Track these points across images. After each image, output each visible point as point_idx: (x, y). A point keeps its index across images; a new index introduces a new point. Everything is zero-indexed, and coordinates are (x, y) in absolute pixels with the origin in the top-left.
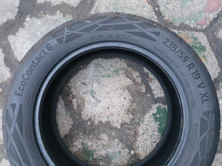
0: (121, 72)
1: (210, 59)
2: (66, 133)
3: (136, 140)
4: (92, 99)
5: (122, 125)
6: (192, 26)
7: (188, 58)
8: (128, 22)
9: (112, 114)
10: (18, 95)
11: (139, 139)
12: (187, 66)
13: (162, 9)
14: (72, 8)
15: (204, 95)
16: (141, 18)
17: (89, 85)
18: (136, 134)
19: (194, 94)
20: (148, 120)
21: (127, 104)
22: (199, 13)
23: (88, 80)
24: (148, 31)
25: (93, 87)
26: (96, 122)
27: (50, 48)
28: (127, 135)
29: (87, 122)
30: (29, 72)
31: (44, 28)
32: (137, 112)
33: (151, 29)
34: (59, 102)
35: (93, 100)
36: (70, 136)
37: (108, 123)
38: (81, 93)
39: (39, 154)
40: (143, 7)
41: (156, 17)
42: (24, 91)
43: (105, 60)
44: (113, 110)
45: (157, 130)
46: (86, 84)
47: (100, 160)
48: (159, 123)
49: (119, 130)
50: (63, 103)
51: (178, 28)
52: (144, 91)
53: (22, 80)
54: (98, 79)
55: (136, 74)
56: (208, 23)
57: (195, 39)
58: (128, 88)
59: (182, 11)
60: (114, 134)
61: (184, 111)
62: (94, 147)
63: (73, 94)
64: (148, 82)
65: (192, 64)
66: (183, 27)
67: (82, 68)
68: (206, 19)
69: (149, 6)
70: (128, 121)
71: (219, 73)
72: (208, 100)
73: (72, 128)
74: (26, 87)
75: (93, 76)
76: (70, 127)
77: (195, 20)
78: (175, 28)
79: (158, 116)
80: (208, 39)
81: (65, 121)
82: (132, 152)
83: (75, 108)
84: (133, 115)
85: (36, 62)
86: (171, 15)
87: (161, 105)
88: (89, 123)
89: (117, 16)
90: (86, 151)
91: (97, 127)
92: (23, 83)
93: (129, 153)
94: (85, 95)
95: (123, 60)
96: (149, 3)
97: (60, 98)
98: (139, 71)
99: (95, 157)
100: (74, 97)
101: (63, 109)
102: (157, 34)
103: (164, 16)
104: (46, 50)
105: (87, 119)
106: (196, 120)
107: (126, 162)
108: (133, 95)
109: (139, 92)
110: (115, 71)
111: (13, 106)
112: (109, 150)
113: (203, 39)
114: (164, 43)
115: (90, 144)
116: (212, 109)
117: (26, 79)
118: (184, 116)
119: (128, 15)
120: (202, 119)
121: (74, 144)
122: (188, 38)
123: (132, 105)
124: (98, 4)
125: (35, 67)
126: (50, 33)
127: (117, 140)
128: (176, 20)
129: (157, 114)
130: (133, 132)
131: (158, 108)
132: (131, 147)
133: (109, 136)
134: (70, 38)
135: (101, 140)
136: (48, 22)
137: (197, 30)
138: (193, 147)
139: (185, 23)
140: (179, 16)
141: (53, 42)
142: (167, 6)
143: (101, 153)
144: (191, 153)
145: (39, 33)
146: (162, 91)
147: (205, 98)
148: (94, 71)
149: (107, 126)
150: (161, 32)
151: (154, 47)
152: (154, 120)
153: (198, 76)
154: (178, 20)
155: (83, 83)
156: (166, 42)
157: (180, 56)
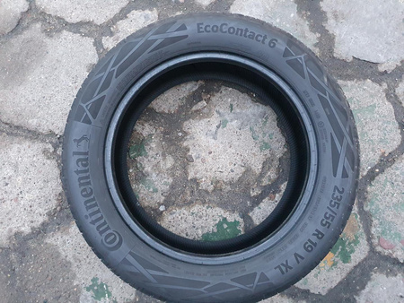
0: (267, 152)
1: (334, 274)
2: (156, 108)
3: (180, 207)
4: (214, 126)
5: (195, 180)
6: (373, 230)
7: (328, 227)
8: (345, 131)
9: (203, 161)
10: (199, 28)
11: (184, 210)
12: (317, 230)
13: (381, 178)
14: (331, 51)
15: (286, 266)
16: (358, 146)
17: (232, 115)
18: (189, 204)
19: (283, 253)
20: (215, 213)
21: (226, 176)
22: (395, 234)
23: (238, 111)
24: (343, 161)
25: (232, 121)
26: (185, 144)
27: (272, 44)
28: (183, 192)
29: (181, 131)
30: (232, 30)
31: (288, 25)
32: (220, 194)
33: (347, 164)
34: (194, 83)
35: (213, 128)
36: (154, 116)
37: (190, 160)
38: (217, 108)
39: (133, 81)
40: (373, 150)
41: (365, 173)
42: (205, 33)
43: (275, 123)
44: (210, 159)
45: (205, 232)
46: (232, 110)
47: (137, 166)
48: (216, 231)
49: (186, 178)
50: (194, 89)
51: (361, 211)
52: (253, 194)
53: (219, 26)
54: (245, 123)
55: (272, 174)
56: (386, 252)
57: (356, 242)
58: (248, 170)
59: (389, 207)
60: (178, 173)
61: (255, 249)
62: (150, 153)
63: (212, 98)
64: (267, 196)
65: (323, 235)
66: (367, 219)
67: (252, 96)
68: (392, 247)
69: (378, 158)
70: (203, 186)
71: (320, 294)
72: (283, 273)
73: (165, 114)
74: (212, 33)
75: (247, 116)
76: (167, 112)
77: (383, 232)
78: (361, 206)
79: (225, 226)
80: (363, 261)
81: (171, 102)
82: (162, 208)
83: (194, 108)
84: (214, 191)
85: (248, 34)
86: (377, 195)
87: (243, 225)
88: (180, 134)
89: (347, 114)
90: (141, 145)
91: (179, 148)
92: (215, 29)
93: (160, 204)
94: (216, 115)
95: (286, 150)
96: (381, 157)
97: (200, 82)
98: (278, 178)
99: (138, 159)
100: (208, 101)
101: (187, 93)
102: (345, 175)
103: (371, 185)
104: (267, 41)
105: (186, 130)
106: (250, 268)
107: (146, 204)
108: (240, 180)
109: (248, 187)
110: (266, 144)
111: (183, 27)
112: (154, 175)
113: (360, 253)
114: (336, 188)
115: (153, 147)
116: (273, 282)
117: (221, 30)
118: (248, 252)
119: (355, 128)
120: (255, 274)
121: (146, 125)
122: (353, 231)
123: (226, 184)
124: (352, 85)
125: (241, 35)
126: (292, 37)
127: (171, 180)
128: (372, 204)
129: (227, 223)
130: (190, 198)
131: (236, 223)
132: (167, 204)
133: (174, 168)
134: (295, 65)
135: (164, 159)
136: (299, 28)
137: (369, 239)
138: (212, 275)
139: (373, 219)
140: (381, 207)
141: (281, 46)
142: (388, 184)
143: (147, 166)
144: (204, 275)
145: (278, 20)
146: (262, 220)
147: (284, 268)
148: (254, 115)
149: (185, 160)
150: (350, 179)
151: (325, 178)
152: (217, 222)
153: (310, 249)
154: (373, 207)
155: (231, 106)
156: (338, 190)
157: (328, 216)
